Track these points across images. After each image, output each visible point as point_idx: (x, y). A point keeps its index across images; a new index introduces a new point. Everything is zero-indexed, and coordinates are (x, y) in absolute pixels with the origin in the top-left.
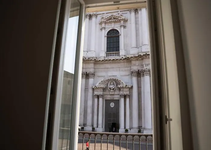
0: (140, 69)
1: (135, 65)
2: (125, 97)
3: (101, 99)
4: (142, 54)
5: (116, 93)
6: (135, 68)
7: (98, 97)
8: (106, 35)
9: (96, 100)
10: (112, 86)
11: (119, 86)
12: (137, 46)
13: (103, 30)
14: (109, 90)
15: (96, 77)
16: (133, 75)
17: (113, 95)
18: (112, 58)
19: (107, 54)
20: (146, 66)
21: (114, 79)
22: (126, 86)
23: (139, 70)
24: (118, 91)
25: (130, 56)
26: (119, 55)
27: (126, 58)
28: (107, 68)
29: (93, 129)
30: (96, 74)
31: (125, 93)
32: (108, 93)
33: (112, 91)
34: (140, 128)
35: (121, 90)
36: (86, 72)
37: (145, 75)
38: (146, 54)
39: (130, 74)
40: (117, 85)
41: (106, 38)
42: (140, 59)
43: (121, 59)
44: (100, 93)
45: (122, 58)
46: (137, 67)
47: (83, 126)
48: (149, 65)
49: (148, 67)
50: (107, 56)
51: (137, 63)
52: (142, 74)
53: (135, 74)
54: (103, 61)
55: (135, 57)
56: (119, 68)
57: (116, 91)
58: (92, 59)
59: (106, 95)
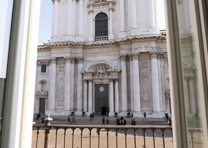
0: (129, 53)
1: (123, 49)
2: (114, 81)
3: (90, 84)
4: (131, 38)
5: (105, 77)
6: (124, 52)
7: (88, 81)
8: (94, 19)
9: (86, 84)
10: (101, 71)
11: (108, 71)
12: (125, 30)
13: (91, 14)
14: (98, 74)
15: (84, 62)
17: (103, 79)
18: (100, 42)
19: (96, 39)
20: (134, 50)
21: (103, 63)
22: (115, 70)
23: (127, 54)
24: (107, 75)
25: (118, 40)
26: (108, 39)
27: (114, 43)
28: (96, 53)
29: (84, 113)
30: (85, 59)
31: (114, 77)
32: (97, 78)
33: (101, 75)
34: (130, 111)
35: (110, 74)
36: (75, 57)
37: (133, 59)
38: (135, 38)
39: (119, 58)
40: (106, 70)
41: (94, 22)
42: (129, 43)
44: (90, 78)
45: (111, 42)
46: (126, 51)
47: (73, 111)
48: (137, 49)
49: (137, 51)
50: (96, 40)
51: (126, 47)
52: (130, 58)
53: (124, 58)
54: (92, 46)
55: (124, 41)
56: (108, 52)
57: (105, 75)
58: (80, 44)
59: (96, 80)
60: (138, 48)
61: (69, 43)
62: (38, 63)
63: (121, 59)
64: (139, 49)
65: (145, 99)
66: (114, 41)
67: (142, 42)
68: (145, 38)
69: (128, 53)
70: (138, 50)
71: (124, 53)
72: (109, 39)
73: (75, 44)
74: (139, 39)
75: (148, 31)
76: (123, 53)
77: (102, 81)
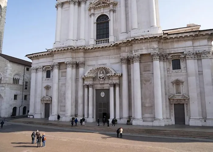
0: (129, 55)
1: (124, 51)
2: (114, 85)
3: (90, 89)
4: (130, 40)
5: (106, 82)
6: (125, 55)
7: (88, 87)
8: (95, 21)
9: (86, 90)
10: (101, 75)
11: (108, 75)
13: (92, 17)
15: (85, 66)
17: (103, 84)
18: (101, 45)
19: (97, 42)
20: (135, 52)
21: (104, 67)
22: (115, 74)
23: (128, 57)
25: (118, 42)
26: (109, 42)
27: (115, 45)
28: (97, 57)
30: (86, 63)
31: (115, 82)
32: (98, 83)
35: (111, 78)
36: (76, 62)
37: (134, 61)
38: (135, 39)
39: (120, 61)
41: (95, 25)
42: (129, 44)
43: (111, 46)
44: (90, 83)
45: (111, 44)
46: (127, 54)
48: (138, 51)
49: (138, 53)
51: (127, 49)
52: (131, 60)
53: (125, 61)
54: (92, 49)
55: (124, 43)
56: (109, 55)
57: (106, 80)
59: (97, 85)
60: (139, 50)
63: (122, 62)
64: (139, 51)
65: (147, 105)
67: (142, 42)
73: (75, 48)
74: (140, 40)
77: (103, 86)
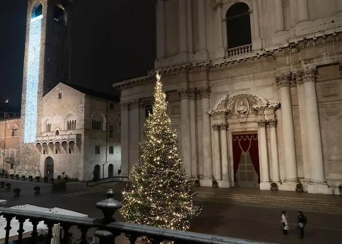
0: (295, 70)
1: (285, 65)
2: (266, 124)
3: (223, 132)
4: (296, 41)
5: (249, 119)
6: (284, 71)
7: (219, 128)
8: (224, 17)
9: (216, 133)
11: (255, 107)
12: (285, 28)
13: (219, 9)
14: (238, 114)
15: (212, 94)
16: (281, 84)
17: (245, 123)
18: (238, 58)
19: (229, 52)
20: (305, 64)
21: (245, 94)
22: (268, 104)
23: (291, 73)
24: (254, 116)
25: (271, 49)
26: (251, 50)
27: (264, 55)
28: (232, 77)
29: (215, 183)
30: (212, 90)
31: (267, 118)
32: (237, 121)
33: (242, 116)
35: (260, 112)
36: (196, 89)
37: (304, 80)
38: (305, 39)
39: (275, 82)
40: (251, 105)
41: (225, 23)
42: (293, 50)
43: (256, 57)
44: (222, 122)
45: (258, 54)
46: (288, 68)
47: (197, 179)
48: (311, 61)
49: (311, 64)
50: (229, 55)
51: (288, 59)
52: (298, 79)
53: (285, 81)
54: (223, 65)
55: (282, 48)
56: (254, 73)
57: (249, 116)
58: (203, 64)
59: (234, 125)
60: (313, 59)
61: (184, 66)
62: (141, 104)
63: (279, 82)
64: (315, 60)
65: (333, 158)
66: (263, 52)
67: (320, 44)
68: (327, 36)
69: (292, 70)
70: (313, 62)
71: (286, 71)
72: (253, 48)
73: (194, 66)
74: (315, 41)
75: (333, 22)
76: (282, 72)
77: (244, 126)
